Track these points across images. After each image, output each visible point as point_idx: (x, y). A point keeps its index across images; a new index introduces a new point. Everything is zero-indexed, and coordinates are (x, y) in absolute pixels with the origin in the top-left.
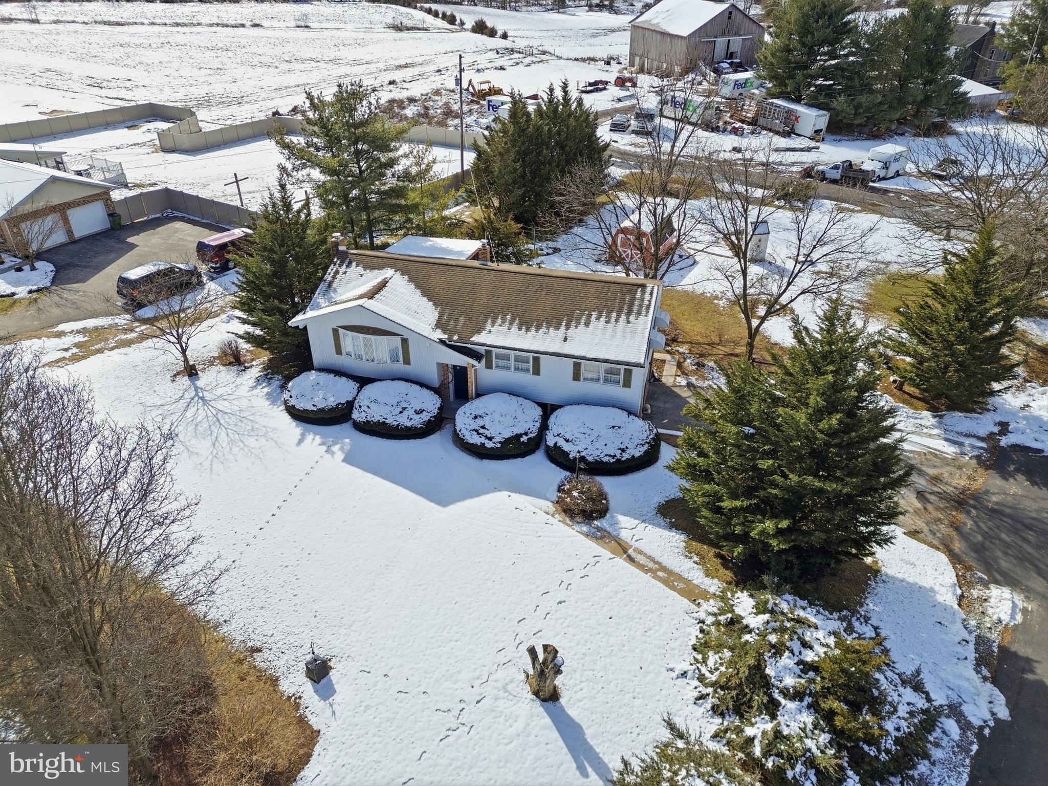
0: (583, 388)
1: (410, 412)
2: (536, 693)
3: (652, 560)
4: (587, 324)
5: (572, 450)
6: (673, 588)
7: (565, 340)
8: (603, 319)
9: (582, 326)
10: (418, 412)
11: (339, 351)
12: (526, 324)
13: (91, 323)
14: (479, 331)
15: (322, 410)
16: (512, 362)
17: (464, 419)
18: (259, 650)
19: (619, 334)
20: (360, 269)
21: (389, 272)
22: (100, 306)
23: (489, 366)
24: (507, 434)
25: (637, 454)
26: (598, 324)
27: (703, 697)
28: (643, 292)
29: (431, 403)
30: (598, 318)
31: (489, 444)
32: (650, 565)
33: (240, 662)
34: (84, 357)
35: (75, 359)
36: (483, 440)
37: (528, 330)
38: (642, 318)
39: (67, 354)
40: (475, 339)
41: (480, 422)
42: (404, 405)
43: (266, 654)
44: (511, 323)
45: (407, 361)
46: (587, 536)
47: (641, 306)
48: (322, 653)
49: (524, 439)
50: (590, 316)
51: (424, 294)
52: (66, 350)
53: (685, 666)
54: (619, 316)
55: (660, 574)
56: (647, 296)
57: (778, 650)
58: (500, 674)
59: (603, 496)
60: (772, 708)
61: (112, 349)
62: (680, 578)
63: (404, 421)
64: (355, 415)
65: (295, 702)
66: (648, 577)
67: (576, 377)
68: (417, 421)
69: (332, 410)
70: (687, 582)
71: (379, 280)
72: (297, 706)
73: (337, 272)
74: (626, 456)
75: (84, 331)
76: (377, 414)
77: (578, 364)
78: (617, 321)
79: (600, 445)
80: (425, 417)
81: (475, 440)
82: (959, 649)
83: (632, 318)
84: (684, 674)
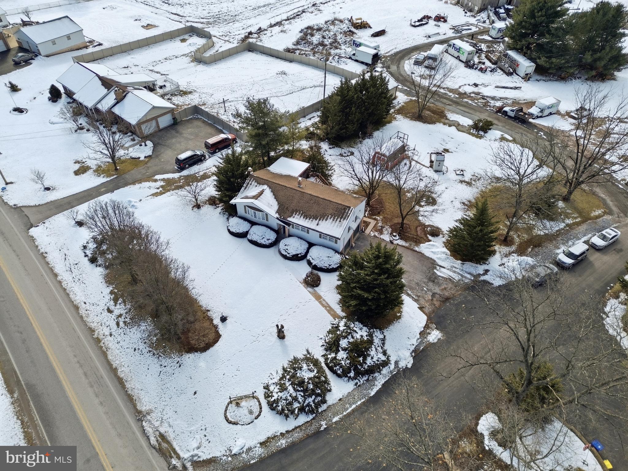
0: (322, 241)
1: (265, 239)
2: (278, 336)
3: (327, 303)
4: (326, 220)
5: (314, 263)
6: (330, 313)
7: (318, 225)
8: (332, 219)
9: (324, 220)
10: (268, 240)
11: (246, 213)
12: (306, 217)
13: (166, 176)
14: (290, 217)
15: (238, 233)
16: (300, 229)
17: (282, 244)
18: (209, 311)
19: (335, 226)
20: (256, 184)
21: (265, 187)
22: (169, 167)
23: (293, 227)
24: (294, 253)
25: (335, 267)
26: (330, 221)
27: (323, 345)
28: (349, 210)
29: (272, 236)
30: (330, 218)
31: (288, 255)
32: (326, 305)
33: (204, 313)
34: (164, 193)
35: (161, 193)
36: (286, 254)
37: (306, 219)
38: (345, 220)
39: (158, 191)
40: (288, 219)
41: (286, 247)
42: (263, 236)
43: (211, 312)
44: (302, 215)
45: (267, 220)
46: (310, 292)
47: (346, 216)
48: (225, 315)
49: (300, 255)
50: (328, 216)
51: (275, 198)
52: (158, 188)
53: (322, 337)
54: (338, 218)
55: (328, 308)
56: (349, 212)
57: (345, 337)
58: (271, 329)
59: (319, 279)
60: (337, 351)
61: (173, 190)
62: (333, 310)
63: (263, 242)
64: (248, 236)
65: (216, 327)
66: (324, 309)
67: (320, 237)
68: (267, 243)
69: (241, 233)
70: (335, 312)
71: (261, 190)
72: (217, 328)
73: (248, 184)
74: (331, 267)
75: (163, 180)
76: (255, 238)
77: (321, 235)
78: (336, 220)
79: (322, 262)
80: (270, 241)
81: (284, 253)
82: (409, 346)
83: (342, 220)
84: (321, 338)
